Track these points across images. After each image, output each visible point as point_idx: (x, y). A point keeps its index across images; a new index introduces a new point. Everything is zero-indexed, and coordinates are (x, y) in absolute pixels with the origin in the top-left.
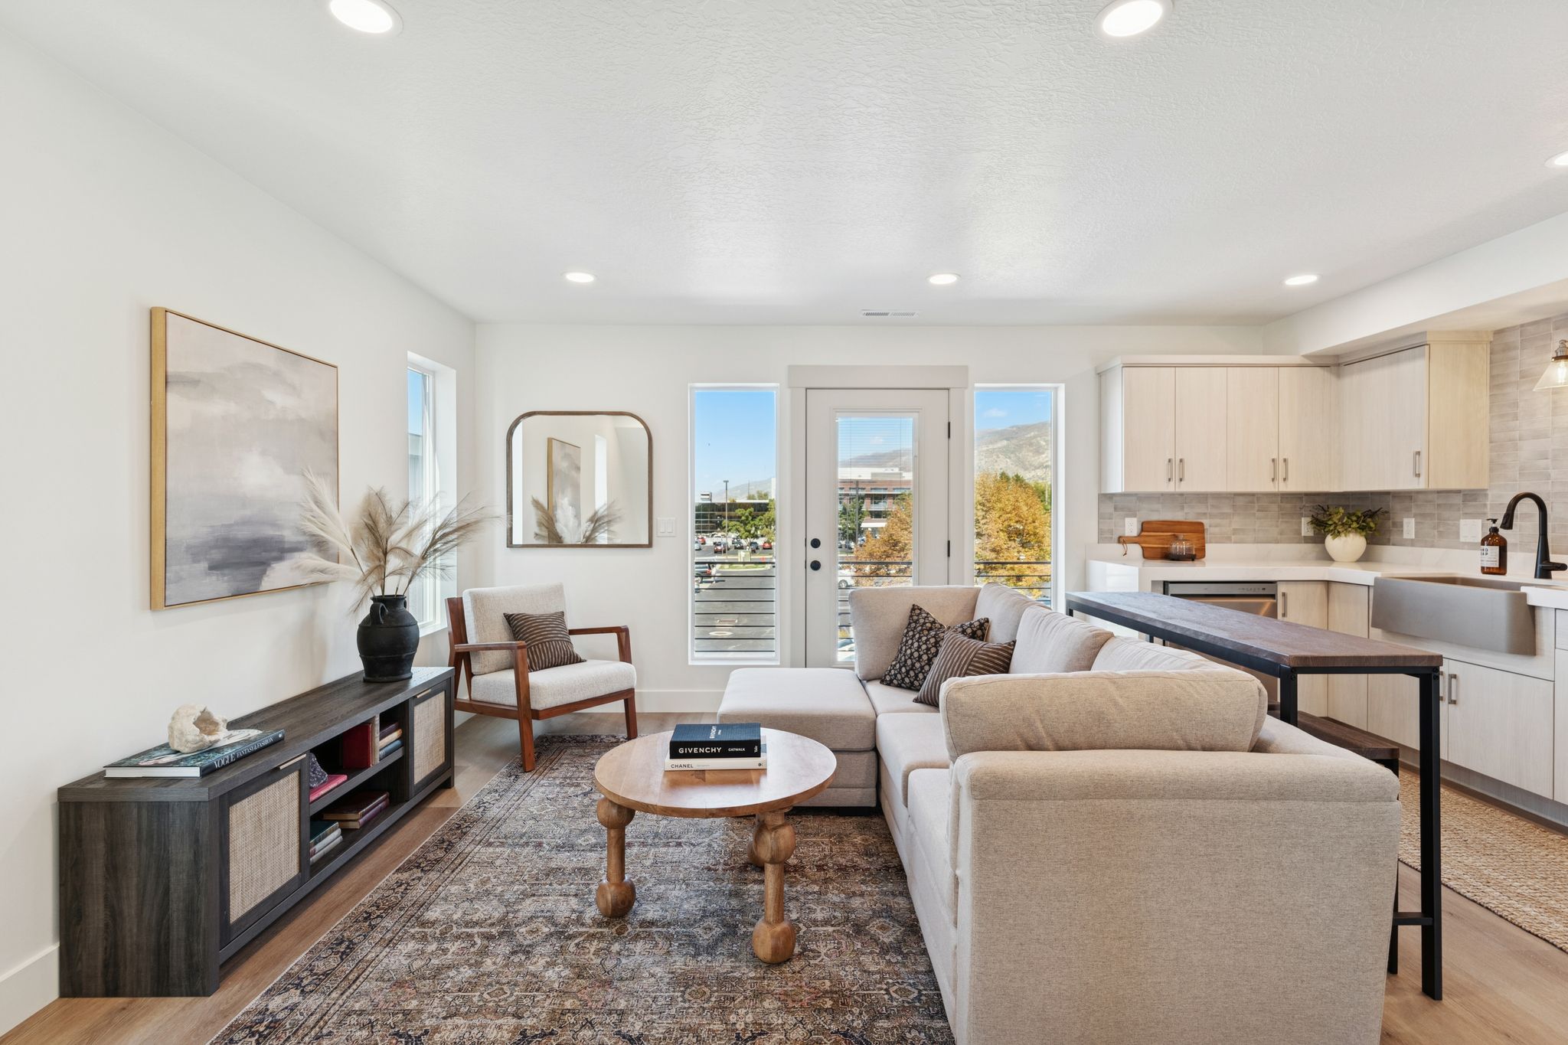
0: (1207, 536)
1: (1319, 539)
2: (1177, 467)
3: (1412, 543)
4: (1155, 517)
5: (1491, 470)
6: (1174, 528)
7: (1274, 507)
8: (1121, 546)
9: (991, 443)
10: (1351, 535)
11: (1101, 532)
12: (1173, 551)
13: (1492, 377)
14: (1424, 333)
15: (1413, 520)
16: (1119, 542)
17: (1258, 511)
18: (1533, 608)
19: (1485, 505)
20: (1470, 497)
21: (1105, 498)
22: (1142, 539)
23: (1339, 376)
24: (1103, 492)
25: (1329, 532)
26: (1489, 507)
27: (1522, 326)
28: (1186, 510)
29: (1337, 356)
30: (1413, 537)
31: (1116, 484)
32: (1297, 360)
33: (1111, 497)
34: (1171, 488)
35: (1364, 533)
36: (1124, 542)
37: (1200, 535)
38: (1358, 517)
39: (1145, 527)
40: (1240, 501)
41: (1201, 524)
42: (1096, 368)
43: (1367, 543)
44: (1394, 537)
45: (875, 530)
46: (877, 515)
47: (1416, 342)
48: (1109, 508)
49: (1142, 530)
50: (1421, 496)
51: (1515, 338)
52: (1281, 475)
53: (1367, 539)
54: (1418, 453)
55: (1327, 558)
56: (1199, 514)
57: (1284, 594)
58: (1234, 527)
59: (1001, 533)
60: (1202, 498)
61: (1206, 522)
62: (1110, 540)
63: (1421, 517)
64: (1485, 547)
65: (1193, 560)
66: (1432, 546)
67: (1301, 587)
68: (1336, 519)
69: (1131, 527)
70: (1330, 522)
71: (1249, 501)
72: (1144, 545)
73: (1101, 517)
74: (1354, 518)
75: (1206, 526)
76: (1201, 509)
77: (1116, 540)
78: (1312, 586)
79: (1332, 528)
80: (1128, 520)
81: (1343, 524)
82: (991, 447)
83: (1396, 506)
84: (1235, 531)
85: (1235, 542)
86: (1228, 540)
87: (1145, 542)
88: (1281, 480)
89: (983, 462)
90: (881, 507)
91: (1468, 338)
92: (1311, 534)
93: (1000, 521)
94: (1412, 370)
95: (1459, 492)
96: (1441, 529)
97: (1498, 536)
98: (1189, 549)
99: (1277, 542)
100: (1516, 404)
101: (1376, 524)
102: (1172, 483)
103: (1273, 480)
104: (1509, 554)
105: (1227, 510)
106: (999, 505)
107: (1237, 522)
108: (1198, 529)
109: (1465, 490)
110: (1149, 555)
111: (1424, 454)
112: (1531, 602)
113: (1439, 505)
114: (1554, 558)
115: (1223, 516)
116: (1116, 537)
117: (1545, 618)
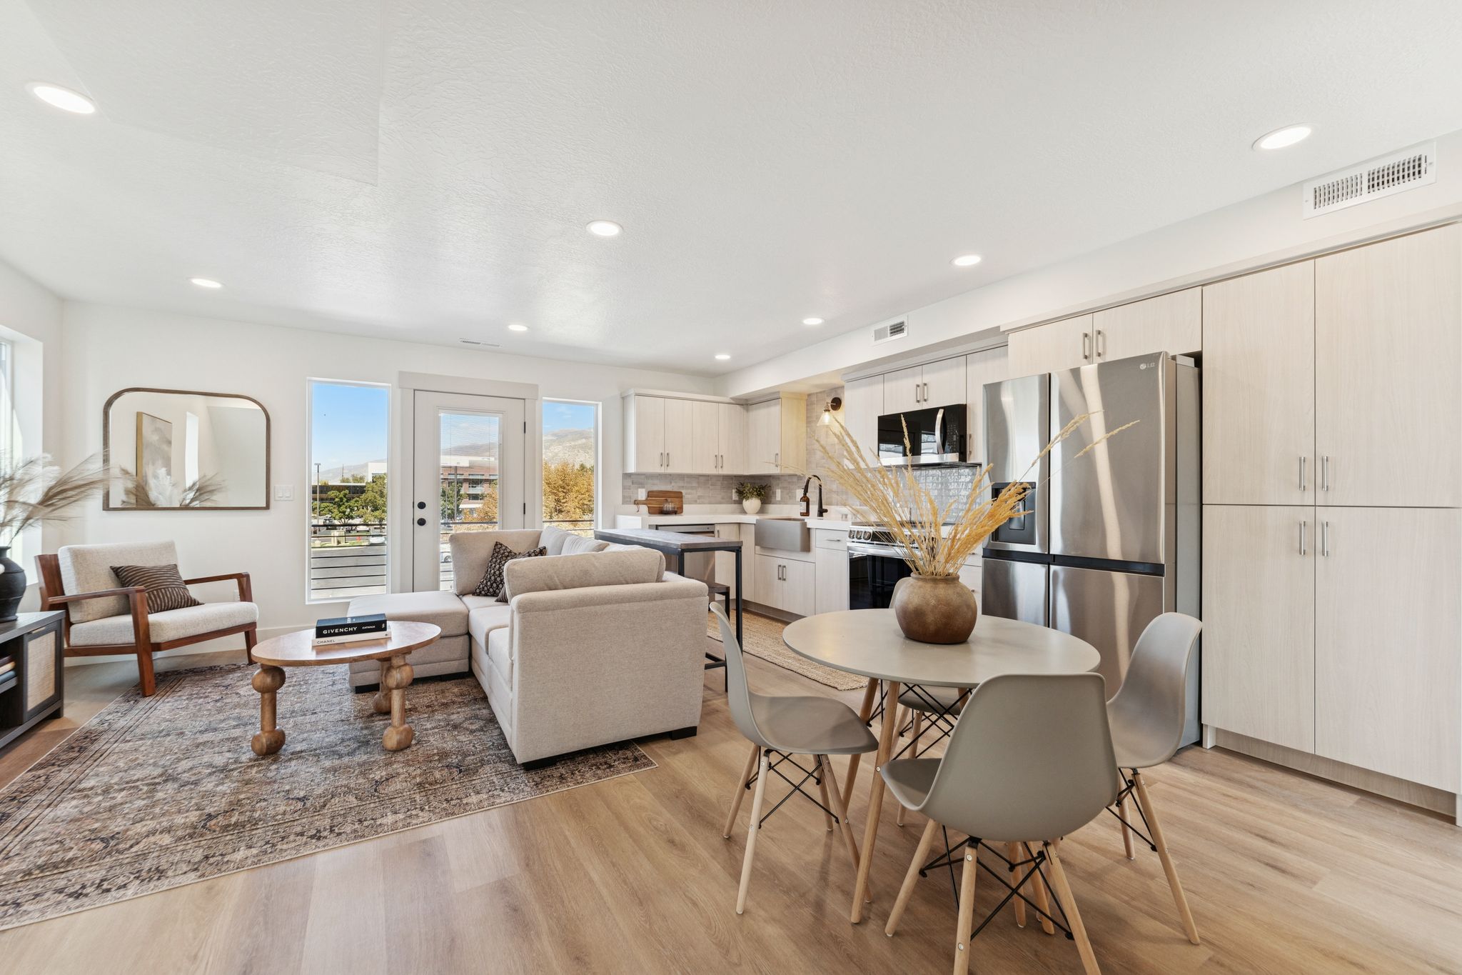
0: (684, 500)
1: (740, 502)
2: (665, 458)
3: (780, 503)
4: (656, 488)
5: (807, 464)
6: (666, 495)
7: (719, 483)
8: (635, 506)
9: (573, 440)
10: (754, 499)
11: (624, 497)
12: (665, 509)
13: (807, 417)
14: (779, 392)
15: (780, 490)
16: (635, 504)
17: (711, 485)
18: (809, 529)
19: (802, 481)
20: (800, 478)
21: (627, 476)
22: (648, 502)
23: (747, 410)
24: (625, 472)
25: (744, 497)
27: (817, 393)
28: (673, 484)
29: (746, 400)
30: (780, 499)
31: (632, 469)
32: (727, 400)
33: (629, 475)
34: (662, 470)
35: (760, 498)
36: (638, 504)
37: (680, 499)
38: (757, 489)
39: (650, 494)
40: (702, 479)
41: (681, 493)
42: (621, 394)
43: (762, 503)
44: (773, 500)
45: (472, 510)
46: (475, 497)
47: (775, 396)
48: (629, 483)
49: (648, 496)
50: (782, 478)
51: (814, 399)
52: (720, 465)
53: (761, 501)
54: (777, 454)
55: (744, 512)
56: (680, 487)
57: (718, 531)
58: (698, 495)
59: (577, 510)
60: (682, 477)
61: (684, 492)
62: (629, 502)
63: (783, 488)
64: (801, 502)
65: (675, 512)
66: (786, 504)
67: (726, 526)
68: (746, 489)
69: (642, 494)
70: (744, 492)
71: (704, 480)
72: (649, 505)
73: (624, 488)
74: (755, 489)
75: (684, 494)
76: (681, 484)
77: (633, 503)
78: (732, 526)
79: (745, 495)
80: (640, 490)
81: (750, 493)
82: (573, 443)
83: (774, 483)
84: (699, 497)
85: (700, 504)
86: (695, 502)
88: (720, 467)
89: (567, 455)
90: (478, 490)
91: (796, 396)
92: (737, 499)
93: (576, 500)
94: (774, 410)
95: (793, 475)
96: (788, 495)
97: (805, 497)
98: (674, 508)
99: (721, 503)
100: (814, 432)
101: (765, 493)
102: (663, 467)
103: (717, 467)
104: (811, 506)
105: (694, 485)
106: (576, 488)
107: (700, 492)
108: (679, 495)
109: (795, 474)
110: (652, 511)
111: (779, 455)
112: (808, 526)
113: (786, 482)
114: (824, 507)
115: (692, 488)
116: (633, 500)
117: (813, 533)
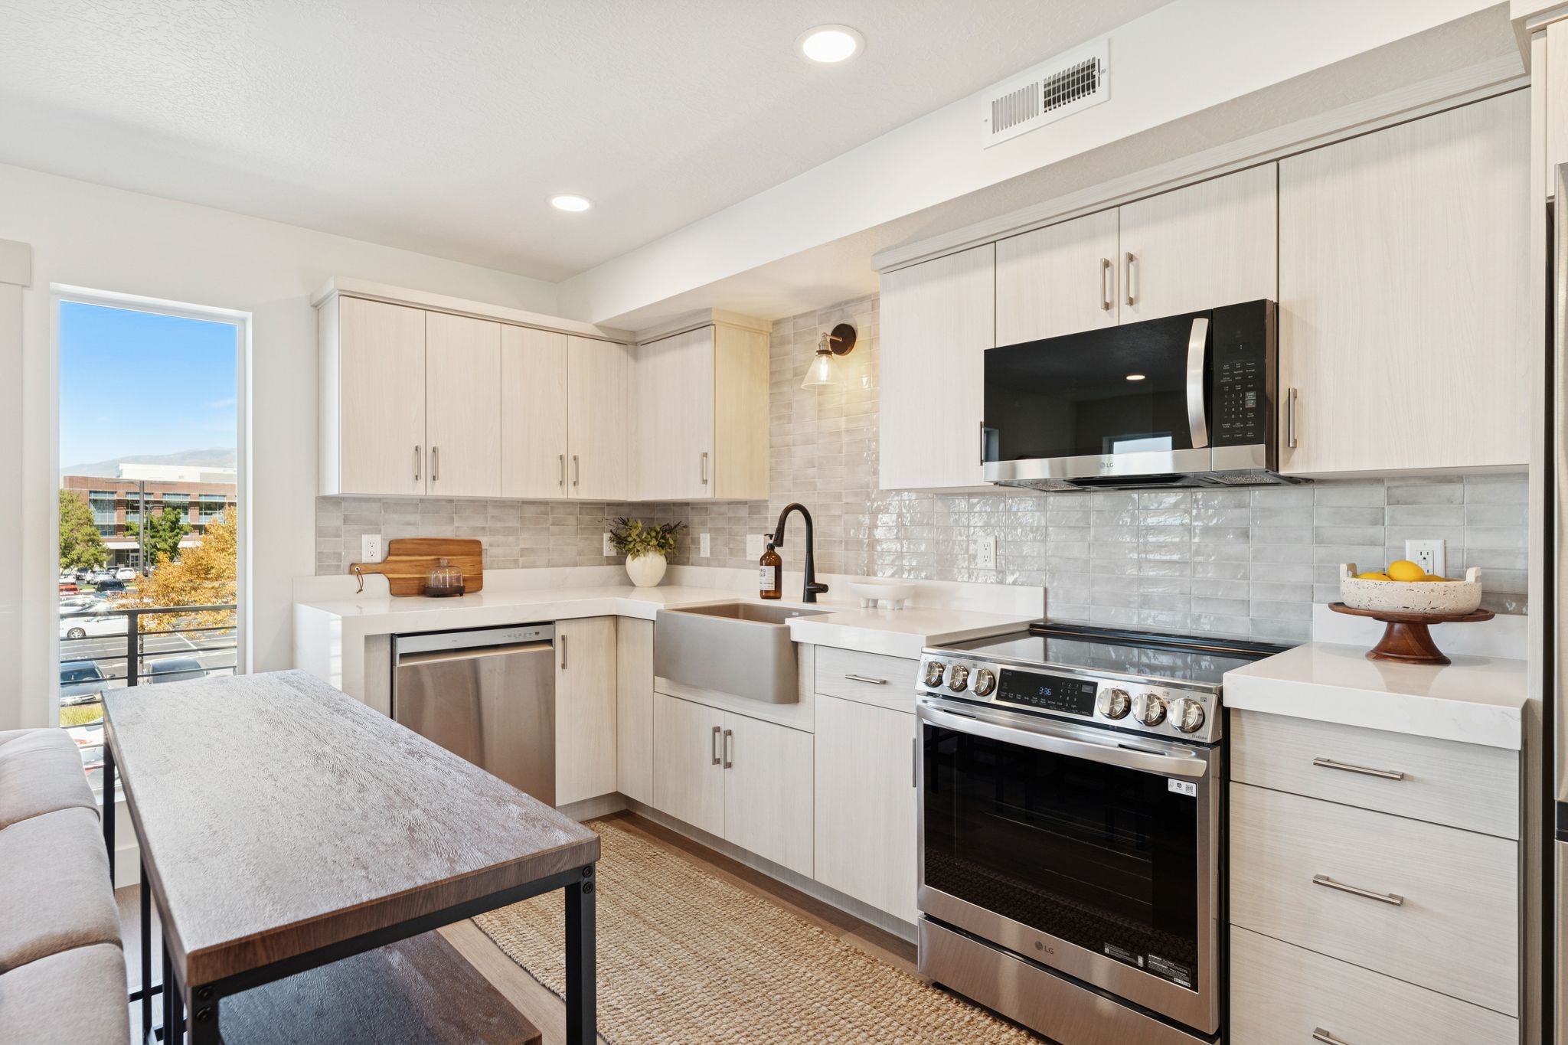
0: (486, 560)
1: (620, 561)
2: (428, 460)
3: (707, 563)
4: (409, 533)
5: (771, 479)
6: (436, 549)
7: (572, 520)
8: (354, 578)
10: (651, 554)
11: (320, 556)
12: (432, 584)
13: (772, 373)
14: (709, 312)
15: (708, 536)
16: (351, 572)
17: (552, 525)
18: (796, 647)
19: (766, 518)
20: (756, 507)
21: (326, 502)
22: (388, 567)
23: (635, 356)
24: (321, 495)
25: (629, 550)
26: (769, 520)
27: (795, 317)
28: (456, 524)
29: (631, 331)
30: (709, 556)
31: (339, 485)
32: (588, 328)
33: (336, 501)
34: (422, 490)
35: (664, 552)
36: (360, 572)
37: (477, 558)
38: (657, 533)
39: (396, 548)
40: (531, 511)
41: (478, 543)
42: (310, 297)
43: (668, 564)
44: (693, 556)
47: (703, 319)
48: (334, 520)
49: (389, 554)
50: (715, 508)
51: (788, 330)
52: (571, 479)
53: (667, 558)
54: (705, 455)
55: (628, 583)
56: (474, 529)
57: (564, 638)
58: (520, 547)
60: (480, 505)
61: (485, 540)
62: (337, 570)
63: (715, 531)
64: (763, 567)
65: (461, 595)
66: (724, 566)
67: (586, 625)
68: (634, 533)
69: (372, 549)
70: (630, 539)
71: (542, 511)
72: (391, 576)
73: (320, 532)
74: (653, 534)
75: (484, 546)
76: (478, 522)
77: (347, 569)
78: (599, 623)
79: (631, 546)
80: (365, 538)
81: (642, 541)
83: (695, 518)
84: (524, 552)
85: (524, 567)
86: (515, 564)
87: (394, 571)
88: (571, 484)
91: (749, 325)
92: (613, 553)
94: (698, 354)
95: (745, 503)
96: (731, 546)
97: (775, 554)
98: (458, 579)
99: (575, 565)
100: (789, 406)
101: (675, 541)
102: (421, 482)
103: (561, 482)
104: (784, 573)
105: (514, 523)
107: (525, 540)
108: (472, 549)
109: (751, 502)
110: (399, 590)
111: (710, 456)
113: (730, 518)
115: (509, 531)
116: (346, 564)
117: (806, 656)
